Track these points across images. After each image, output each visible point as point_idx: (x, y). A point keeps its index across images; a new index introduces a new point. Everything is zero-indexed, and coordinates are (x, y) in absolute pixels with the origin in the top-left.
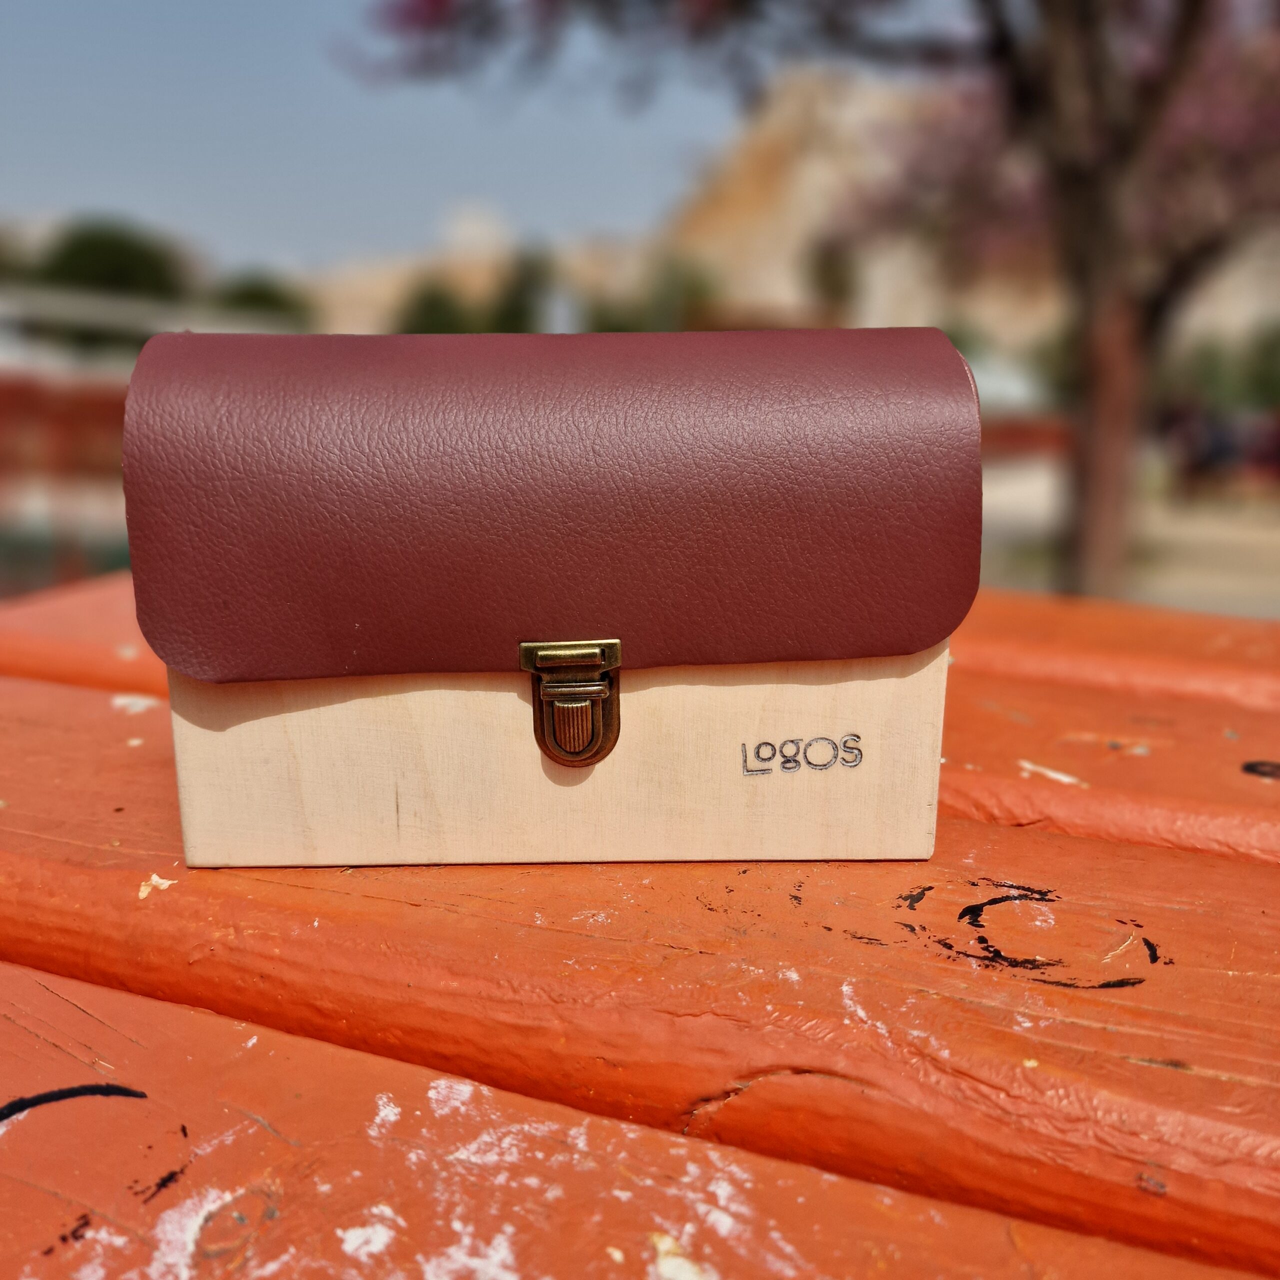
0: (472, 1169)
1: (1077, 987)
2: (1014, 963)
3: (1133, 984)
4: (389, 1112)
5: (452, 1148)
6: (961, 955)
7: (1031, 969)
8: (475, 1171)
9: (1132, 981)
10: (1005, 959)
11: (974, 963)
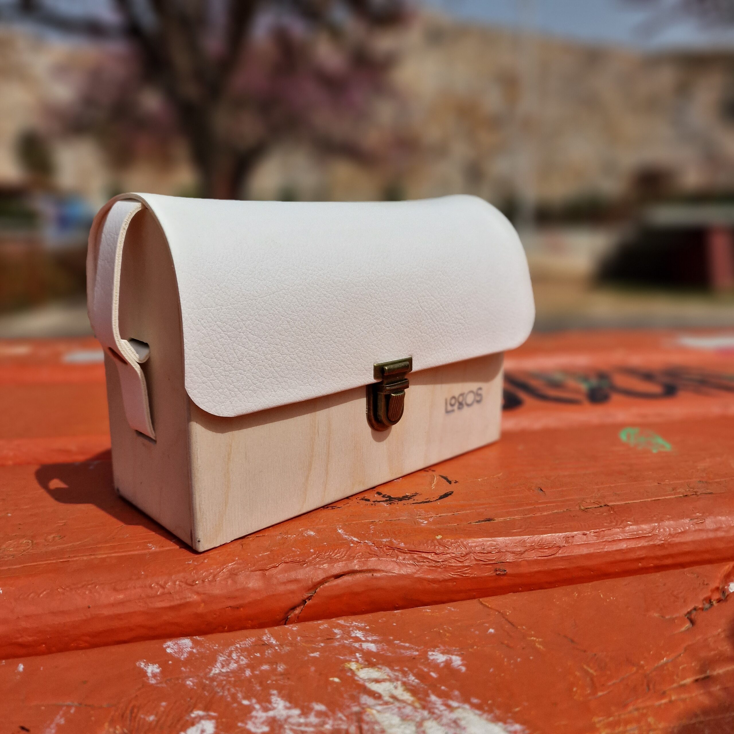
0: (228, 675)
1: (432, 502)
2: (400, 499)
3: (450, 494)
4: (152, 669)
5: (208, 670)
6: (376, 502)
7: (408, 500)
8: (231, 675)
9: (449, 493)
10: (395, 498)
11: (385, 504)
